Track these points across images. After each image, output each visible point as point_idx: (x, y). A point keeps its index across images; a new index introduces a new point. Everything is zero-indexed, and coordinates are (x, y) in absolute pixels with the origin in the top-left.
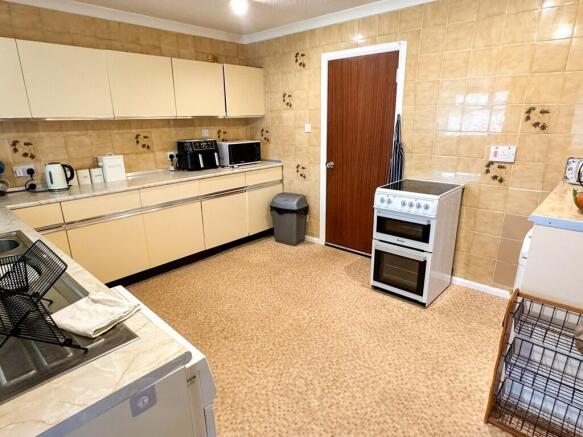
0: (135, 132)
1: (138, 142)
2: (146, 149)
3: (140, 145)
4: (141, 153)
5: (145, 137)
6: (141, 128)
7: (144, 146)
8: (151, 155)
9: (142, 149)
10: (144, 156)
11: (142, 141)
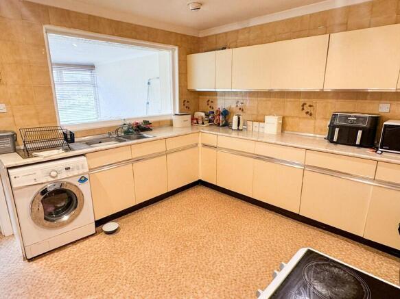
0: (302, 101)
1: (303, 109)
2: (308, 115)
3: (304, 111)
4: (304, 118)
5: (310, 106)
6: (309, 98)
7: (307, 113)
8: (313, 121)
9: (305, 115)
10: (306, 120)
11: (307, 108)
